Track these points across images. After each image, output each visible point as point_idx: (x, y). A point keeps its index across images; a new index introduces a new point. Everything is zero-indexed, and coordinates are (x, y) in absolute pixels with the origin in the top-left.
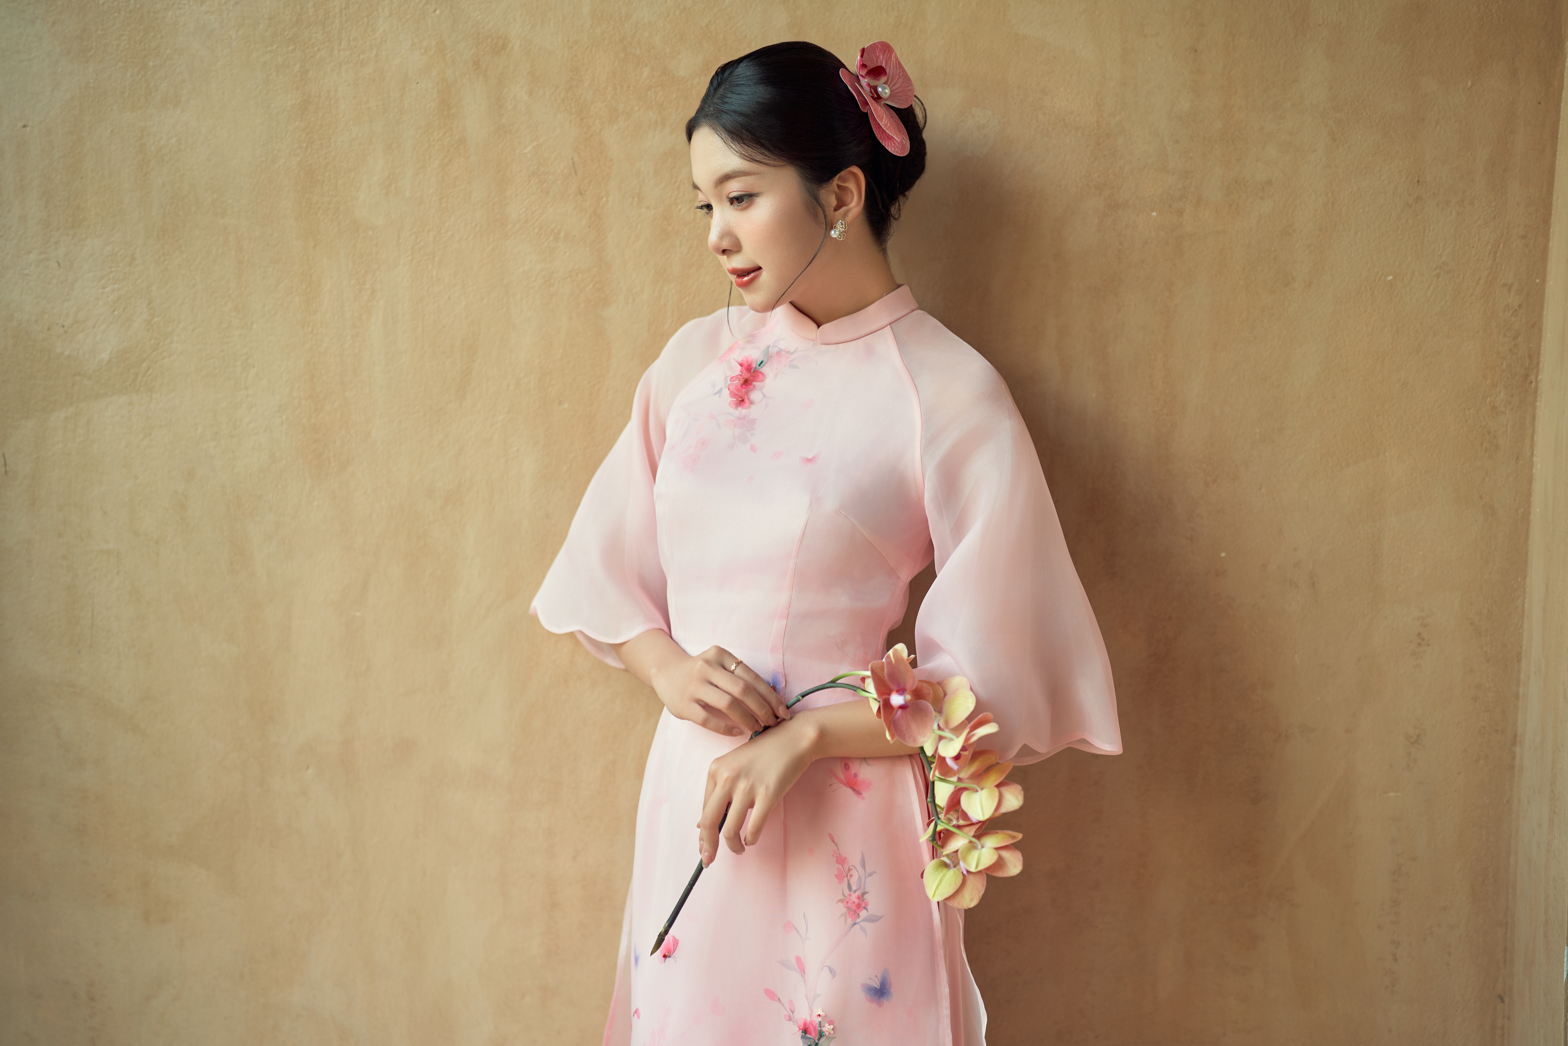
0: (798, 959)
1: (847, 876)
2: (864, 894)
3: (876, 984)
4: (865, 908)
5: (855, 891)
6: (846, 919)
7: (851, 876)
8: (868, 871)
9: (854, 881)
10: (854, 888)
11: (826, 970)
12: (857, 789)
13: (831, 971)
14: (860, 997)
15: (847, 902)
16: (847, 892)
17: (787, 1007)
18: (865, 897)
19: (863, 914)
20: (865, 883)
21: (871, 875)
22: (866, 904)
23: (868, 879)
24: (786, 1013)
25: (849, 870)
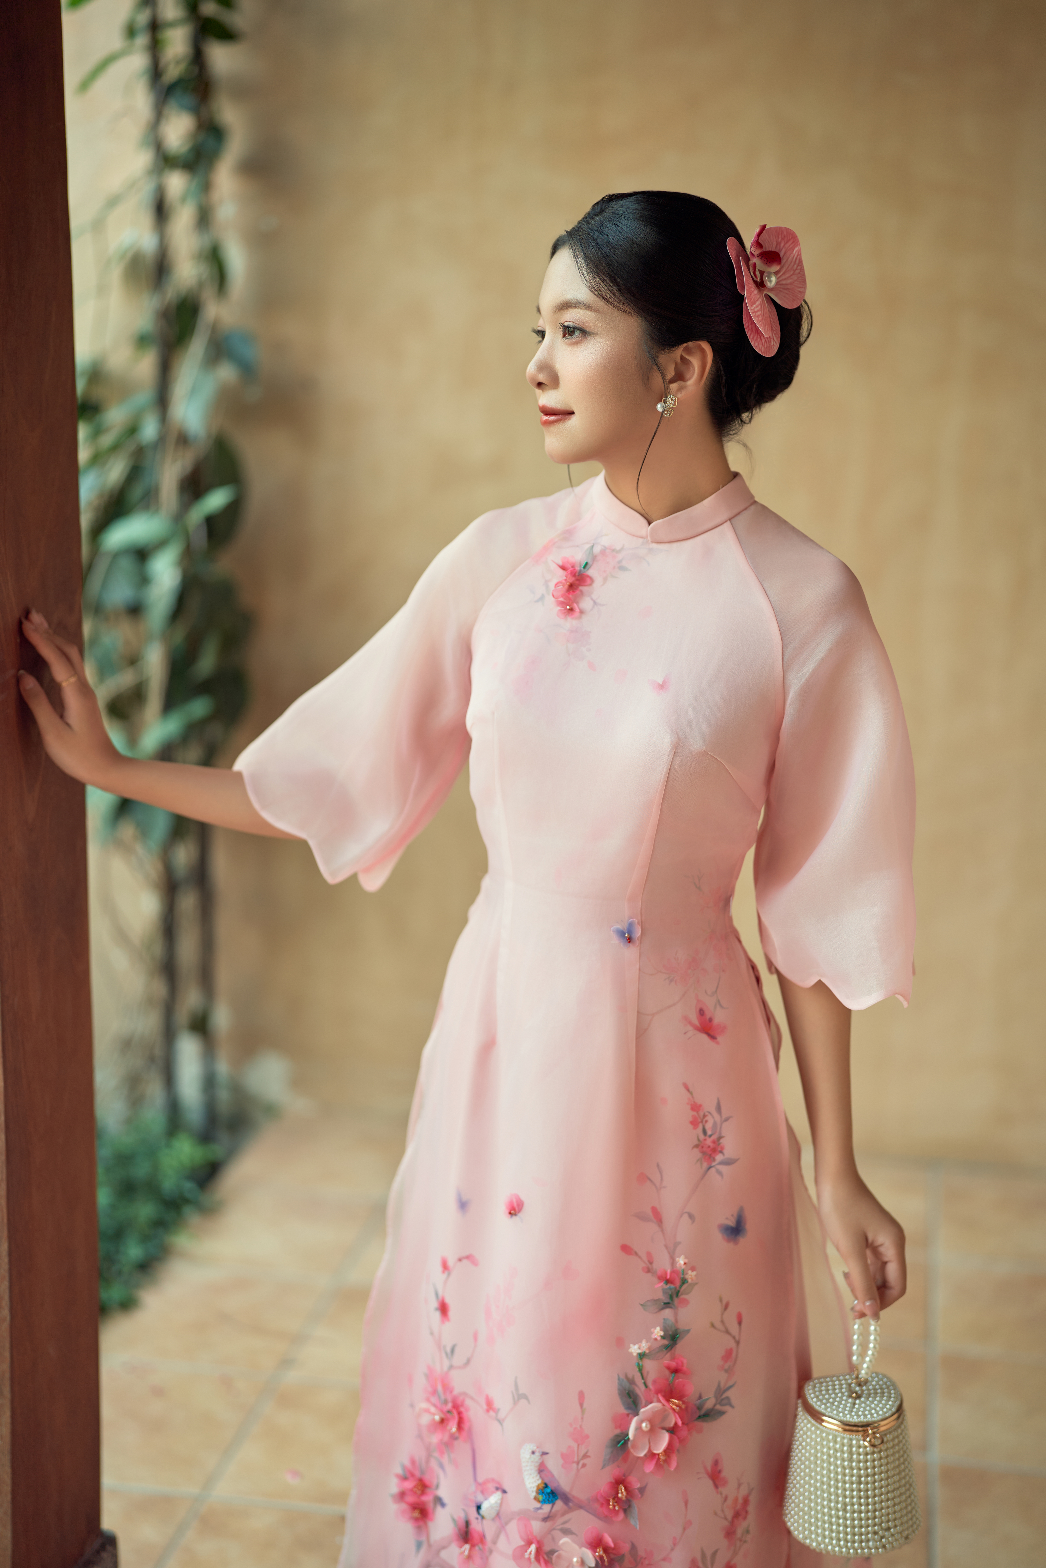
0: (654, 1210)
1: (702, 1122)
2: (720, 1138)
3: (732, 1223)
4: (721, 1152)
5: (710, 1136)
6: (701, 1164)
7: (706, 1121)
8: (725, 1114)
9: (709, 1126)
10: (709, 1133)
11: (686, 1216)
12: (712, 1034)
13: (691, 1216)
14: (718, 1238)
15: (702, 1147)
16: (702, 1137)
17: (645, 1258)
18: (722, 1141)
19: (719, 1158)
20: (721, 1128)
21: (727, 1120)
22: (722, 1148)
23: (725, 1124)
24: (644, 1265)
25: (705, 1116)
